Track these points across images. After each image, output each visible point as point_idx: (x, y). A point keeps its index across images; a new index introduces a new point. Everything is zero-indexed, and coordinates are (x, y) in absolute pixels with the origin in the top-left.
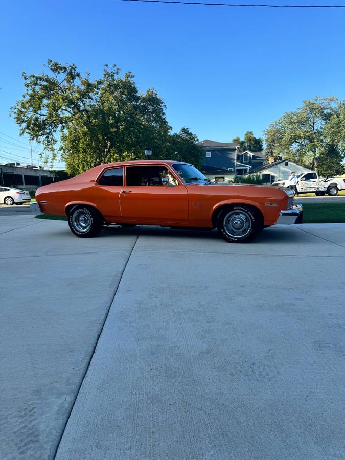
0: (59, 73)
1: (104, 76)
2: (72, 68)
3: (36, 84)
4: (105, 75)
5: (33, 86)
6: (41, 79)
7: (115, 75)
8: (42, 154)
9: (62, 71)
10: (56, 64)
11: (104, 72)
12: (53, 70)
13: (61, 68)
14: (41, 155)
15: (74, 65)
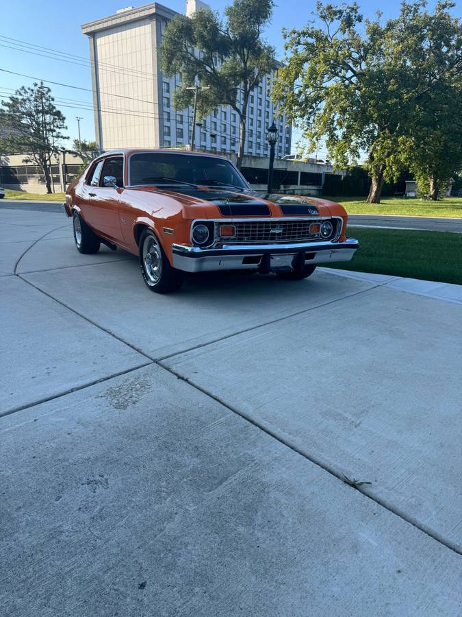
0: (332, 20)
1: (401, 13)
2: (353, 9)
3: (299, 43)
4: (403, 11)
5: (294, 48)
6: (304, 34)
7: (421, 7)
8: (300, 143)
9: (337, 17)
10: (330, 8)
11: (401, 7)
12: (324, 18)
13: (335, 13)
14: (297, 143)
15: (355, 4)
